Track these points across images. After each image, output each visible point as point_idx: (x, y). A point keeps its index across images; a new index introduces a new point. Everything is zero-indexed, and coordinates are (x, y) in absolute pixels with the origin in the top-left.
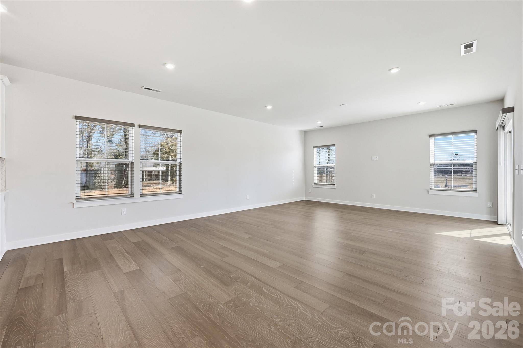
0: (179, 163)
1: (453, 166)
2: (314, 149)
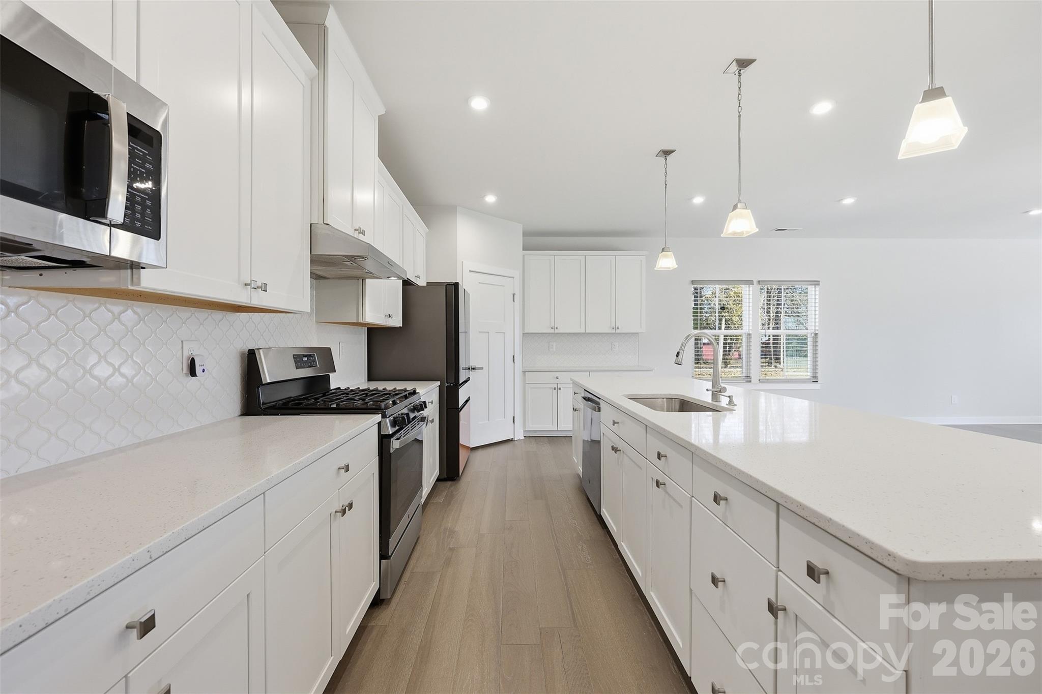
0: (813, 332)
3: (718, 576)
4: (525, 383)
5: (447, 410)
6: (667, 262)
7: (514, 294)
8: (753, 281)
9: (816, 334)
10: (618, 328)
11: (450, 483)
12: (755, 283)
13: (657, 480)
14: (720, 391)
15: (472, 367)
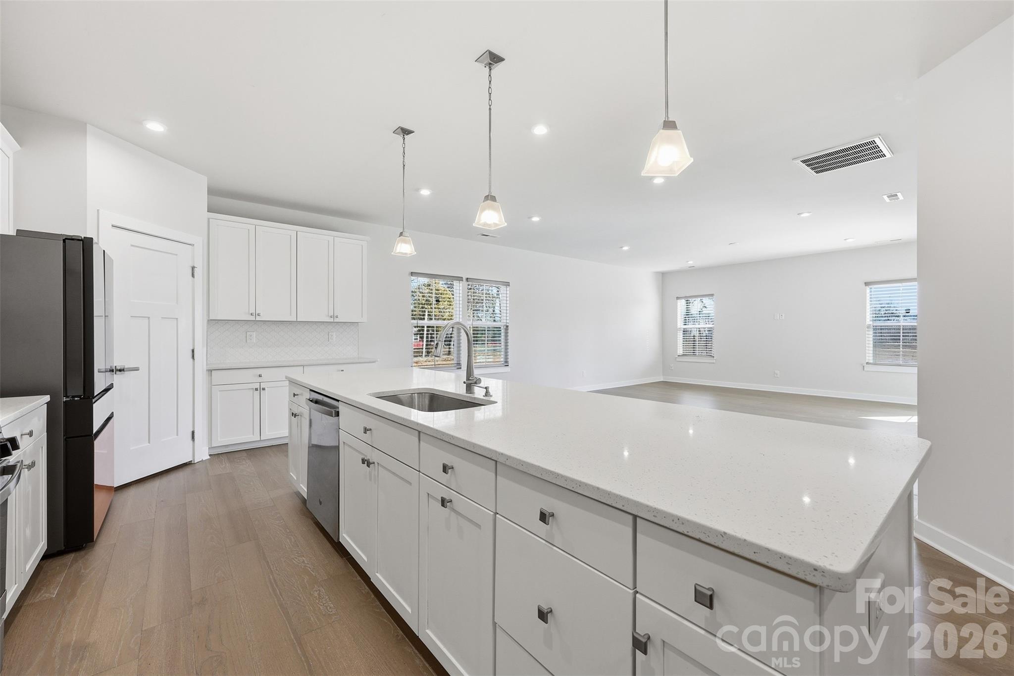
0: (505, 325)
1: (901, 330)
2: (678, 300)
3: (545, 608)
4: (211, 385)
5: (65, 440)
6: (405, 248)
7: (193, 268)
8: (462, 278)
9: (507, 326)
10: (337, 317)
11: (72, 556)
12: (464, 279)
13: (442, 497)
14: (476, 383)
15: (118, 368)
